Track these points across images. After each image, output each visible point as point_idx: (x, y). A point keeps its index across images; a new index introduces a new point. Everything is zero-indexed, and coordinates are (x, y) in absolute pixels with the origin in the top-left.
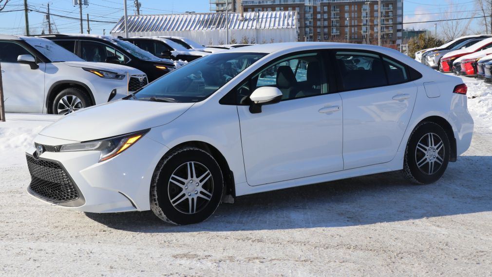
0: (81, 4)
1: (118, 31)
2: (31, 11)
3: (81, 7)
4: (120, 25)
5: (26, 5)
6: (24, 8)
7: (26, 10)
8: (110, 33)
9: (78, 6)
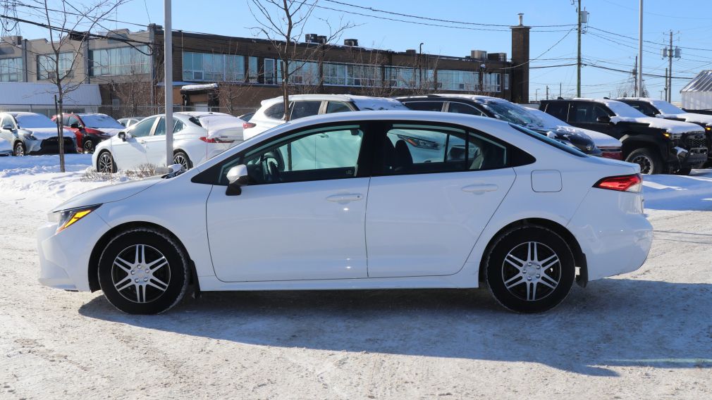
0: (671, 56)
1: (691, 90)
2: (585, 65)
3: (671, 60)
4: (695, 82)
5: (579, 58)
6: (577, 62)
7: (579, 64)
8: (681, 92)
9: (668, 58)
